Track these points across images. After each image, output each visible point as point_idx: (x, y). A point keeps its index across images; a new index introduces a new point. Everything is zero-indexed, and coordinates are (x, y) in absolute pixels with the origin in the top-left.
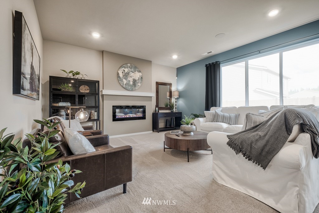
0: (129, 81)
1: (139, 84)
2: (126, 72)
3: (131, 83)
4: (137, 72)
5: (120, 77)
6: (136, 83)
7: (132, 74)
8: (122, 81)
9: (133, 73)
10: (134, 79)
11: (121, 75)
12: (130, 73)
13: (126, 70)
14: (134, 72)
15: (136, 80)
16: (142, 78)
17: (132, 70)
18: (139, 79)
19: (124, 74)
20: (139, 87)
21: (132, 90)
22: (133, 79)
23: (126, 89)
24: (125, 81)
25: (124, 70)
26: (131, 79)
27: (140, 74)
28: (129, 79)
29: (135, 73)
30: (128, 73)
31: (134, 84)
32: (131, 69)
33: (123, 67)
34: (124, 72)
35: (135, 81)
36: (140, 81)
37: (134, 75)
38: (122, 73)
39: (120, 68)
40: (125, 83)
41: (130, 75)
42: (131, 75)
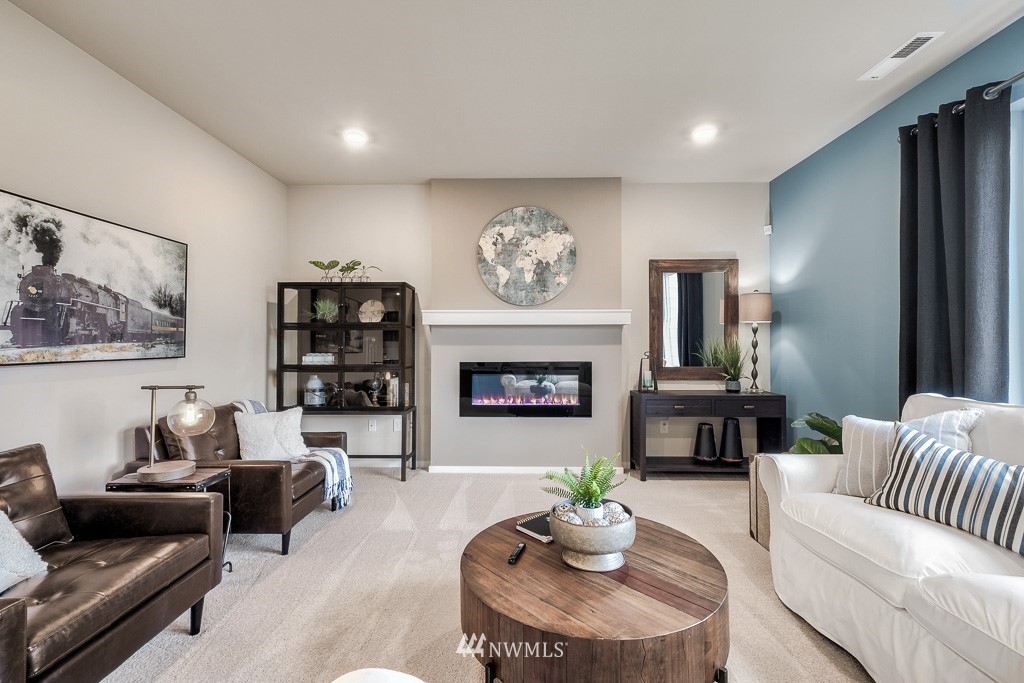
0: (521, 271)
1: (563, 280)
2: (506, 240)
3: (529, 277)
4: (550, 233)
5: (485, 260)
6: (546, 274)
7: (531, 244)
8: (491, 272)
9: (536, 240)
10: (540, 262)
11: (489, 253)
12: (524, 242)
13: (509, 232)
14: (539, 237)
15: (548, 263)
16: (573, 253)
17: (533, 227)
18: (560, 259)
19: (499, 246)
20: (561, 288)
21: (532, 304)
22: (536, 262)
23: (507, 301)
24: (503, 274)
25: (501, 235)
26: (527, 265)
27: (568, 238)
28: (519, 264)
29: (543, 236)
30: (516, 243)
31: (539, 281)
32: (528, 224)
33: (497, 223)
34: (500, 240)
35: (542, 269)
36: (566, 266)
37: (540, 246)
38: (495, 244)
39: (485, 229)
40: (503, 281)
41: (524, 248)
42: (527, 248)
